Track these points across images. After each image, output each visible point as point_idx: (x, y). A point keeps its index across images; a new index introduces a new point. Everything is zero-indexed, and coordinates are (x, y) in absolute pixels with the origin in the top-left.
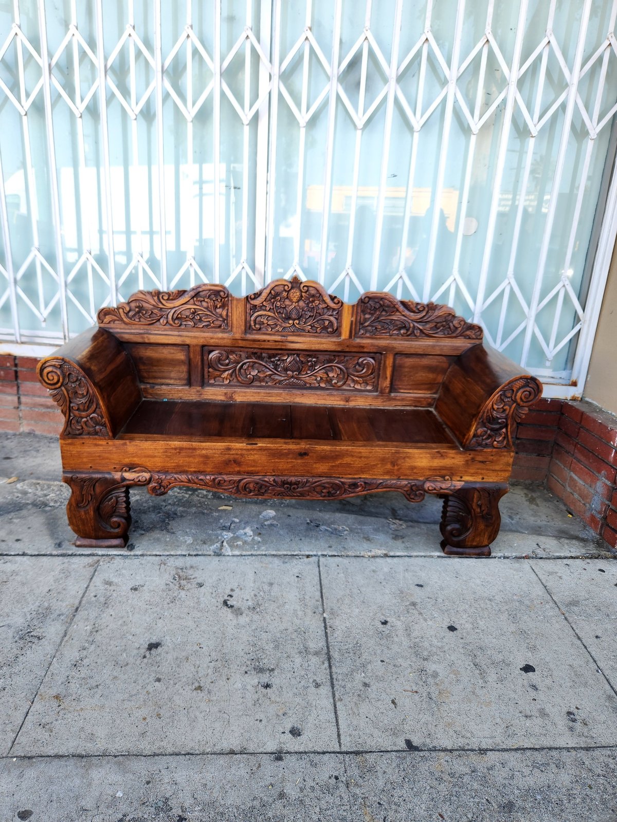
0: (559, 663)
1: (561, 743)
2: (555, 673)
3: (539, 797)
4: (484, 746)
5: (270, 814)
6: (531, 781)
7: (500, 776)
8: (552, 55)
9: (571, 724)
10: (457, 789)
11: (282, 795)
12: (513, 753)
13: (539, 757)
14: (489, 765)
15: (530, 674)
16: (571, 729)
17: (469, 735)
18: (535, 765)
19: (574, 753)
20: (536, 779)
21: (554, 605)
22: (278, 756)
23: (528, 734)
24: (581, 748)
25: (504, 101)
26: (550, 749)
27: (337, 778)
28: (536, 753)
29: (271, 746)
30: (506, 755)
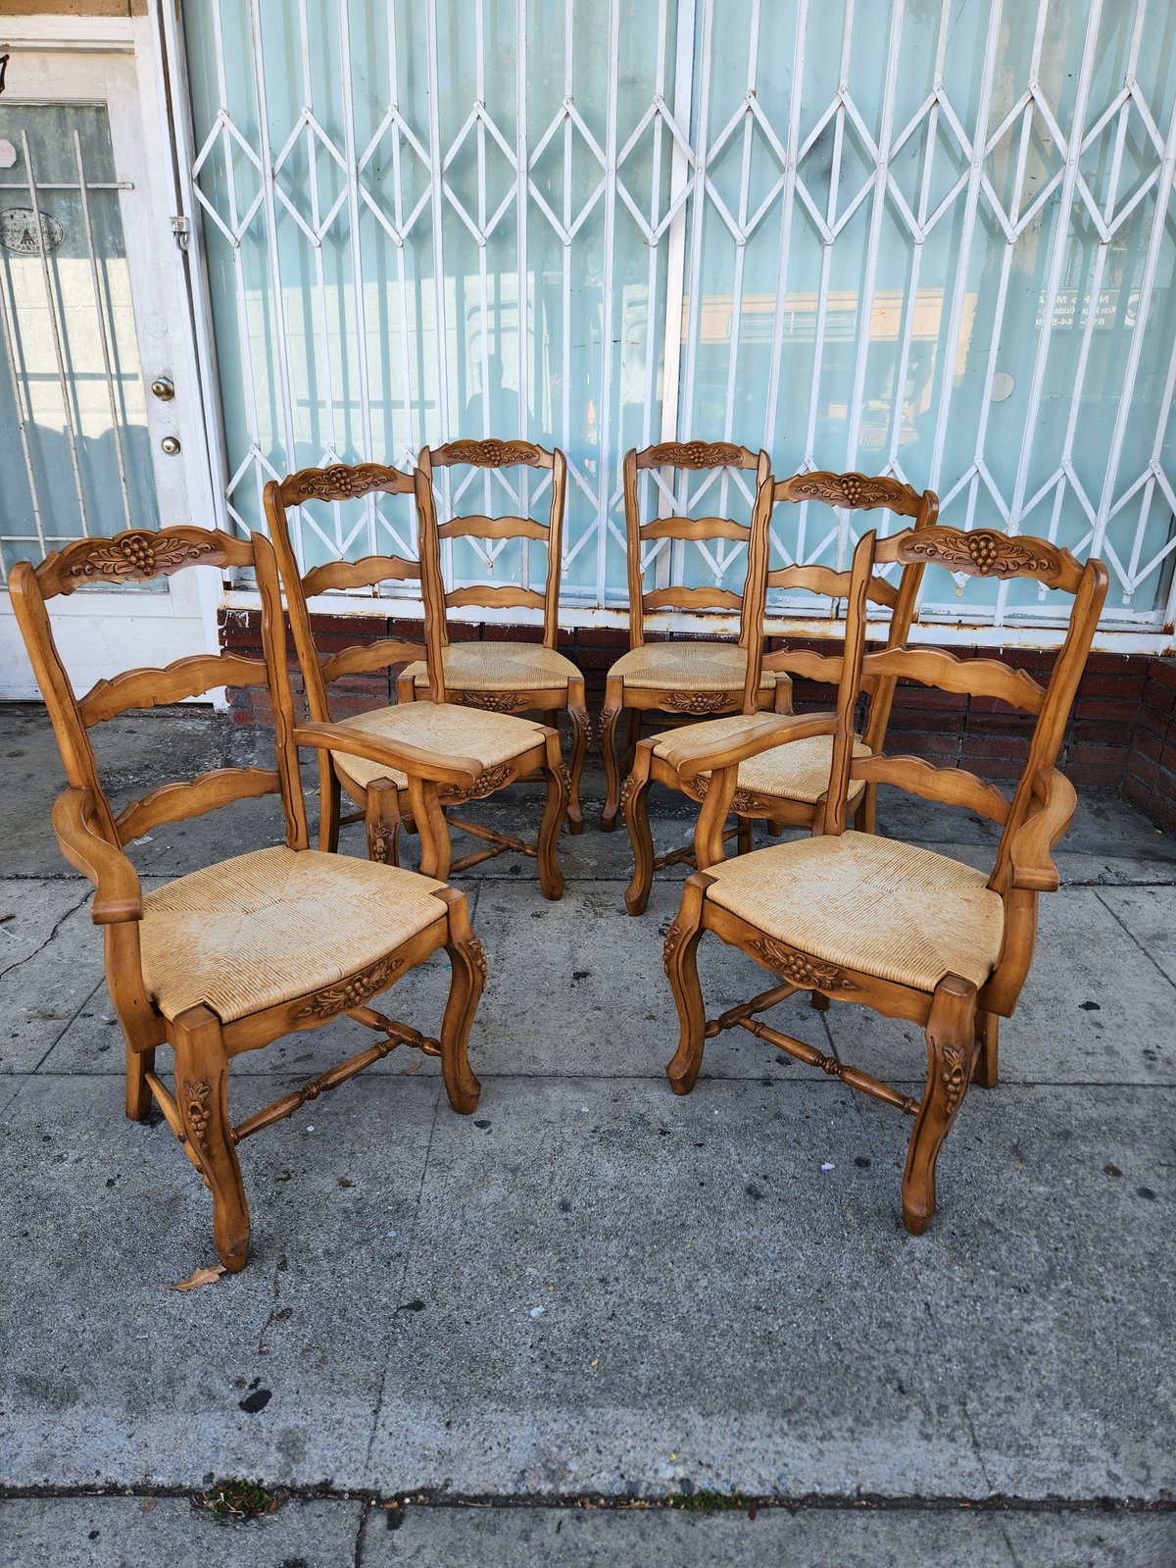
0: (1134, 1001)
1: (1136, 1079)
2: (1128, 1011)
3: (1104, 1128)
4: (1030, 1079)
5: (768, 1131)
6: (1094, 1114)
7: (1054, 1107)
8: (1134, 114)
9: (1149, 1062)
10: (997, 1117)
11: (778, 1116)
12: (1070, 1087)
13: (1104, 1091)
14: (1038, 1097)
15: (1093, 1012)
16: (1149, 1067)
17: (1010, 1069)
18: (1098, 1099)
19: (1152, 1090)
20: (1102, 1111)
21: (1129, 939)
22: (767, 1082)
23: (1088, 1070)
24: (1163, 1085)
25: (1059, 190)
26: (1120, 1085)
27: (843, 1103)
28: (1101, 1089)
29: (755, 1073)
30: (1060, 1089)
